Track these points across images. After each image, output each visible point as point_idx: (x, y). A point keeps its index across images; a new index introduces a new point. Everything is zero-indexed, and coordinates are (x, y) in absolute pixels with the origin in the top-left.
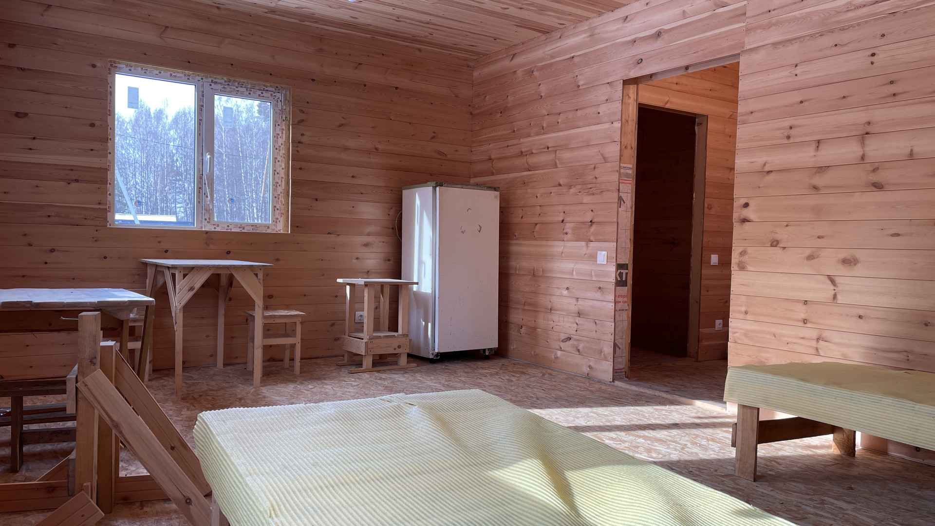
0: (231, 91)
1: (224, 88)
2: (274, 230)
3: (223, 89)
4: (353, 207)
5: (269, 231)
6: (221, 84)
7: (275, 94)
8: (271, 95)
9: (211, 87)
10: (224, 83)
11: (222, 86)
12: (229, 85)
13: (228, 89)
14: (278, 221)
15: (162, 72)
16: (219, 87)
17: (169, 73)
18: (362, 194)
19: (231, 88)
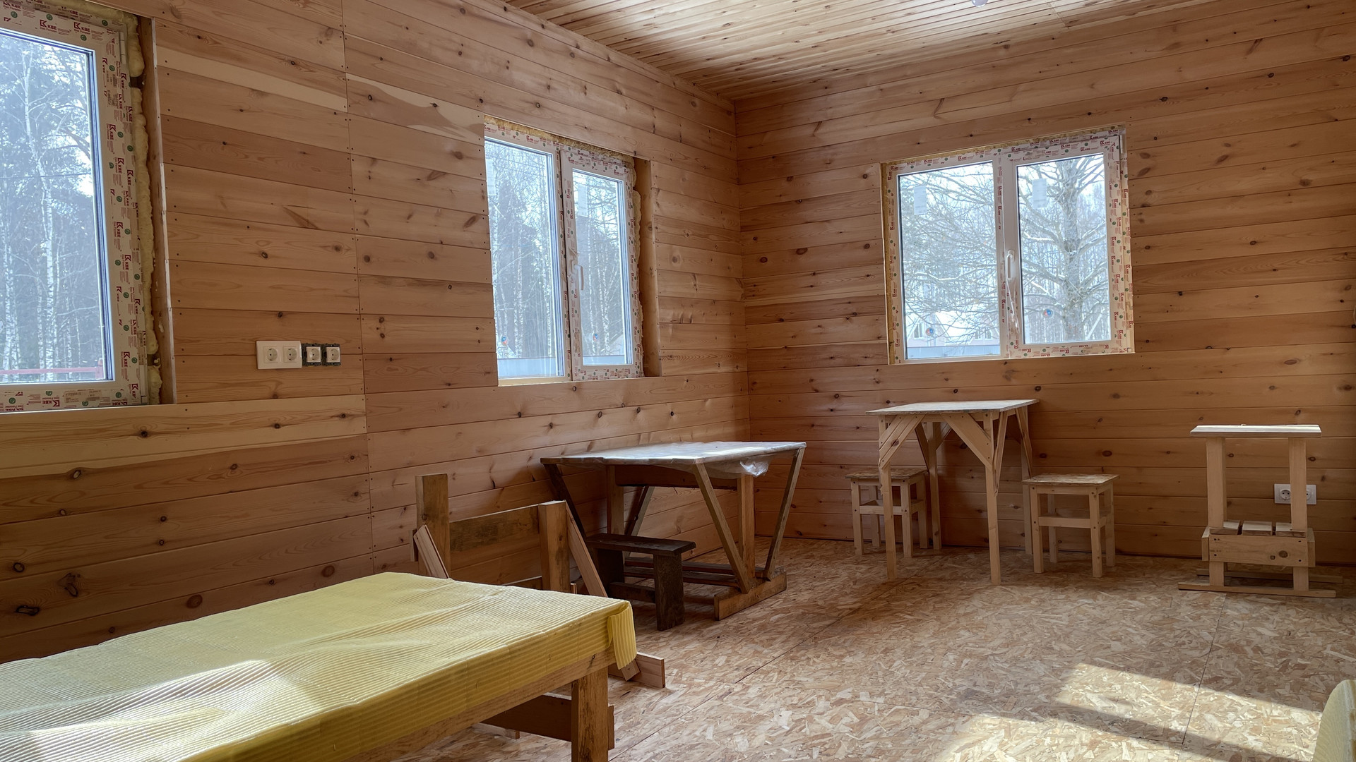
0: (1040, 156)
1: (1029, 154)
2: (1117, 349)
3: (1027, 157)
4: (1257, 296)
5: (1109, 352)
6: (1024, 150)
7: (1107, 140)
8: (1102, 142)
9: (1010, 158)
10: (1030, 147)
11: (1026, 153)
12: (1037, 147)
13: (1035, 154)
14: (1122, 335)
15: (948, 158)
16: (1022, 154)
17: (957, 156)
18: (1275, 270)
19: (1038, 152)
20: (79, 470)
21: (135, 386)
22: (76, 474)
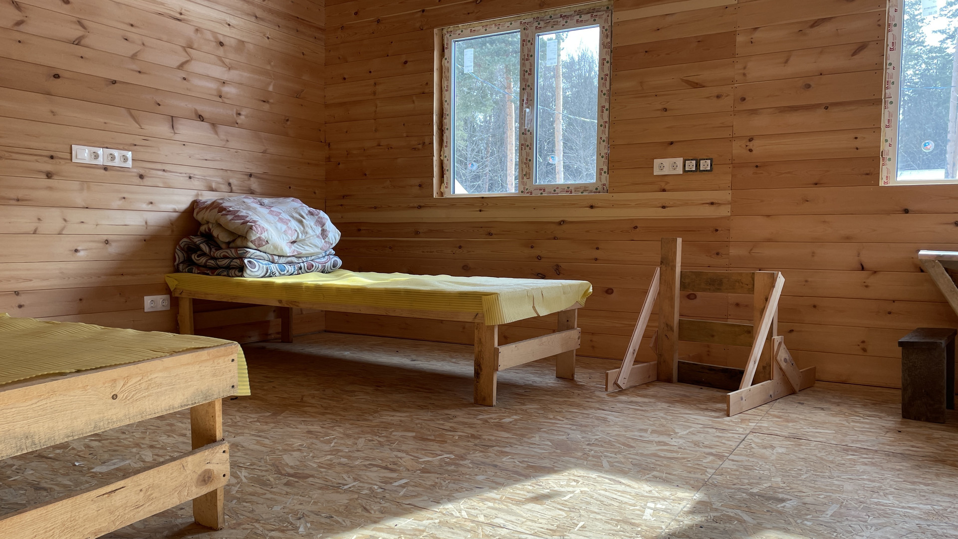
20: (563, 221)
21: (604, 185)
22: (561, 223)
